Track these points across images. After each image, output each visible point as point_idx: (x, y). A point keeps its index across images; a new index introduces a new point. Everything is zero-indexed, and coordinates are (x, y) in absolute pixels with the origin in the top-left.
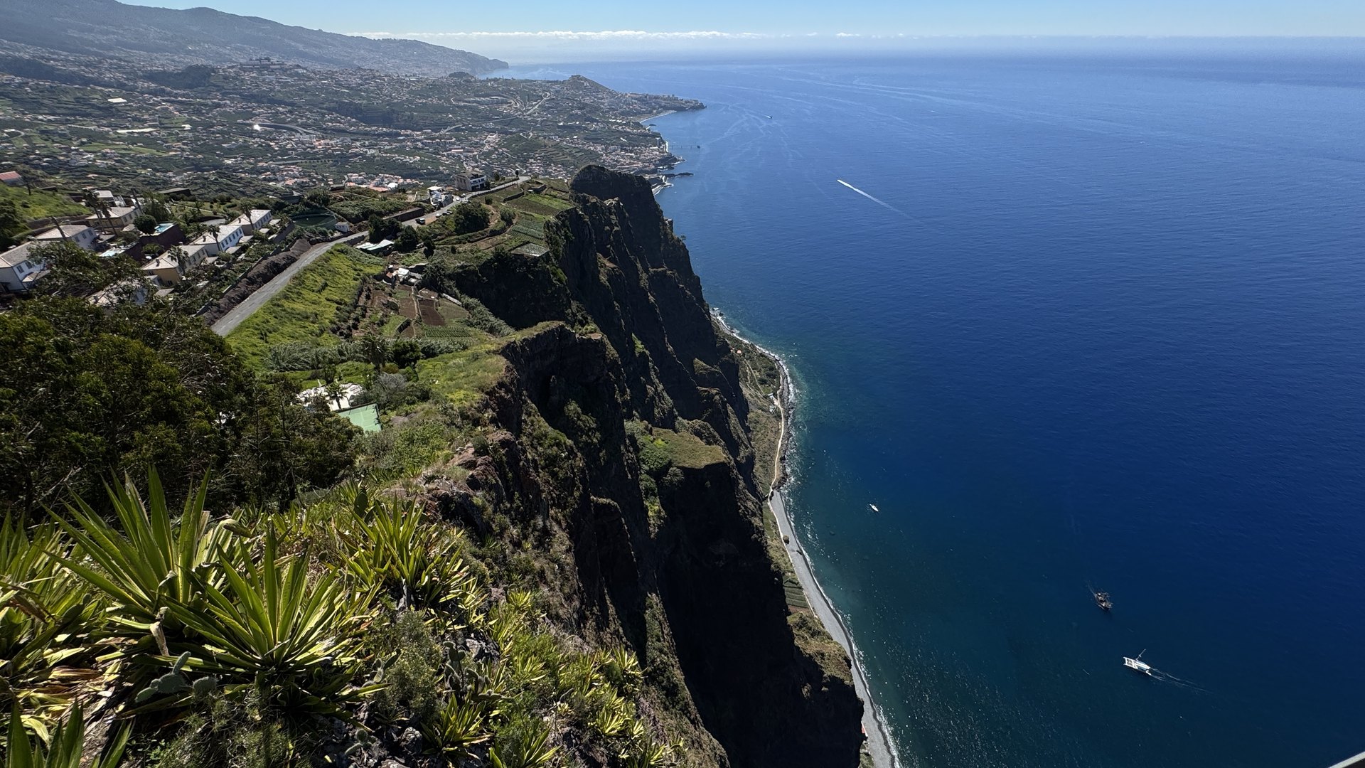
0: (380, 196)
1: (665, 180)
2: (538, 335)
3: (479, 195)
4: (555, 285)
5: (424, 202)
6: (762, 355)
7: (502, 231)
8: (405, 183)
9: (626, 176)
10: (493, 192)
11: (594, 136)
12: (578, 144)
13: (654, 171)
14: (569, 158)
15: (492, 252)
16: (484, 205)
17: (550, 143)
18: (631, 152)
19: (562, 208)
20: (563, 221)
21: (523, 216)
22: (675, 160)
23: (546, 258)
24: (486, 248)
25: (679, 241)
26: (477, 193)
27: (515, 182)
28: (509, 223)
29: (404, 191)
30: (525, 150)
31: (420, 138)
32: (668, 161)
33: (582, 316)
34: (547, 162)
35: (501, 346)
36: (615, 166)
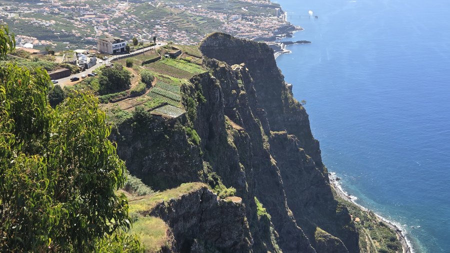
0: (32, 57)
1: (283, 47)
2: (183, 197)
3: (120, 58)
4: (189, 145)
5: (72, 63)
6: (382, 224)
7: (141, 93)
8: (40, 44)
9: (250, 43)
10: (132, 56)
11: (217, 6)
12: (202, 12)
13: (273, 39)
14: (192, 25)
15: (133, 112)
16: (125, 68)
17: (176, 12)
18: (251, 21)
19: (196, 72)
20: (196, 85)
21: (161, 79)
22: (294, 29)
23: (183, 119)
24: (126, 108)
25: (299, 105)
26: (118, 56)
27: (153, 47)
28: (149, 85)
29: (53, 53)
30: (152, 17)
31: (57, 4)
32: (287, 30)
33: (213, 177)
34: (172, 28)
35: (151, 207)
36: (236, 33)
